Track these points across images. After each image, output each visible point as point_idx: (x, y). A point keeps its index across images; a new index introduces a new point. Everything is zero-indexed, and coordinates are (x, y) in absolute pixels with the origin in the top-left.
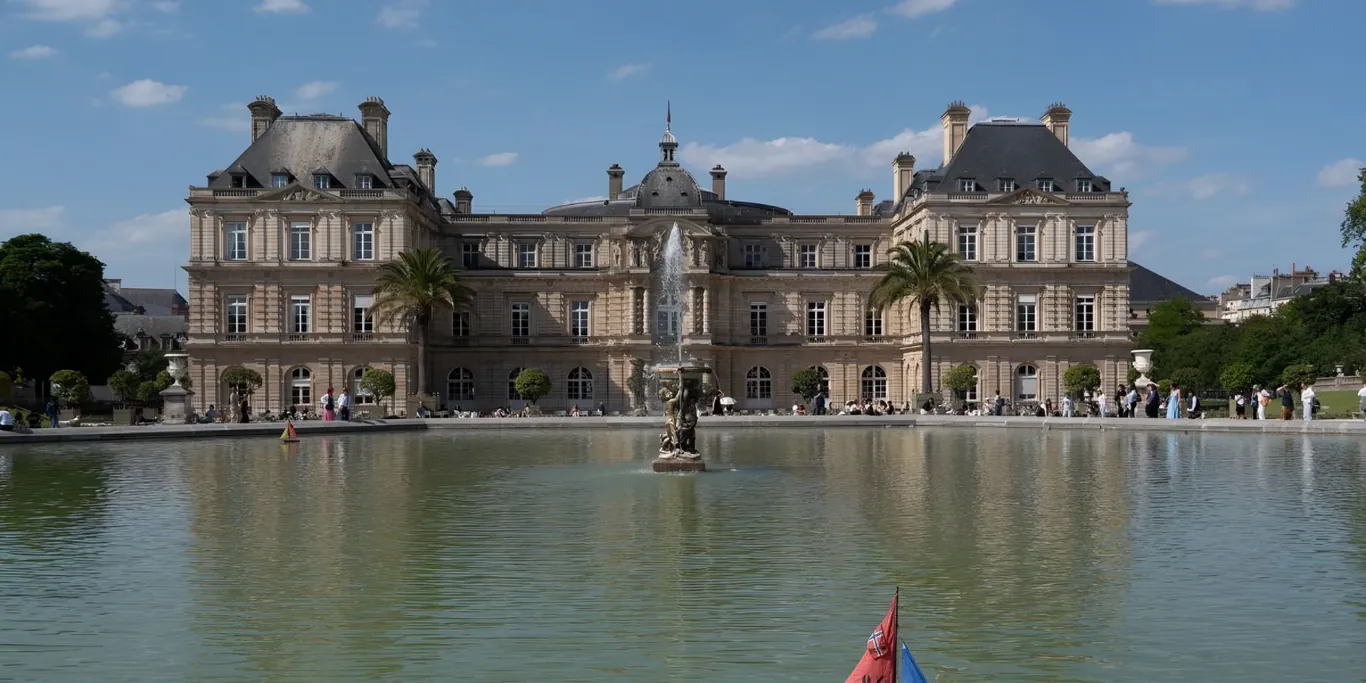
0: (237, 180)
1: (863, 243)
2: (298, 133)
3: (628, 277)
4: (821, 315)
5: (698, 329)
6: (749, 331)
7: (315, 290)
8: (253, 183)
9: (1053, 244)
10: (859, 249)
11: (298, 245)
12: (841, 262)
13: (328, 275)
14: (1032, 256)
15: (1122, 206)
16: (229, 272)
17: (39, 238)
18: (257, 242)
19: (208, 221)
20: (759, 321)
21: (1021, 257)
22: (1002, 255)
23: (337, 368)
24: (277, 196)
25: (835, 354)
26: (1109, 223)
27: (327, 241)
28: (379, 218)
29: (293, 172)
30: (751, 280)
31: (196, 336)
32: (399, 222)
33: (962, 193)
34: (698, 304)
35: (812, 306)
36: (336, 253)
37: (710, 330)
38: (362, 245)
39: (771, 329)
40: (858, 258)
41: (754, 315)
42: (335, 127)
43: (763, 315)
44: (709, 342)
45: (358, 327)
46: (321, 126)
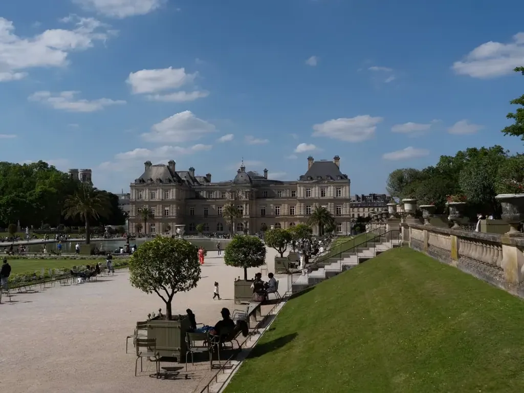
0: (141, 181)
1: (294, 191)
2: (154, 170)
3: (230, 201)
4: (279, 210)
5: (246, 213)
6: (261, 214)
7: (156, 206)
8: (144, 181)
9: (330, 192)
10: (293, 192)
11: (152, 196)
12: (288, 195)
13: (159, 203)
14: (325, 196)
15: (349, 182)
16: (138, 202)
17: (104, 191)
18: (144, 196)
19: (134, 191)
20: (263, 212)
21: (322, 196)
22: (317, 196)
23: (161, 223)
24: (148, 185)
25: (282, 220)
26: (344, 187)
27: (159, 195)
28: (170, 189)
29: (153, 179)
30: (261, 201)
31: (131, 217)
32: (174, 190)
33: (307, 180)
34: (246, 208)
35: (276, 208)
36: (161, 198)
37: (249, 213)
38: (166, 196)
39: (266, 214)
40: (293, 194)
41: (262, 210)
42: (163, 167)
43: (264, 210)
44: (249, 217)
45: (166, 214)
46: (159, 168)
